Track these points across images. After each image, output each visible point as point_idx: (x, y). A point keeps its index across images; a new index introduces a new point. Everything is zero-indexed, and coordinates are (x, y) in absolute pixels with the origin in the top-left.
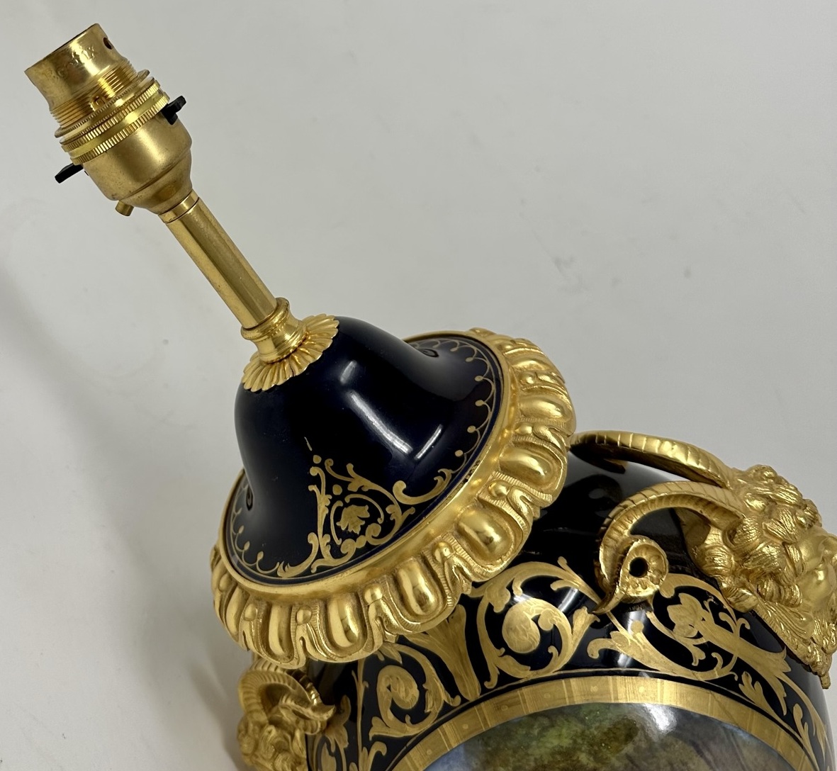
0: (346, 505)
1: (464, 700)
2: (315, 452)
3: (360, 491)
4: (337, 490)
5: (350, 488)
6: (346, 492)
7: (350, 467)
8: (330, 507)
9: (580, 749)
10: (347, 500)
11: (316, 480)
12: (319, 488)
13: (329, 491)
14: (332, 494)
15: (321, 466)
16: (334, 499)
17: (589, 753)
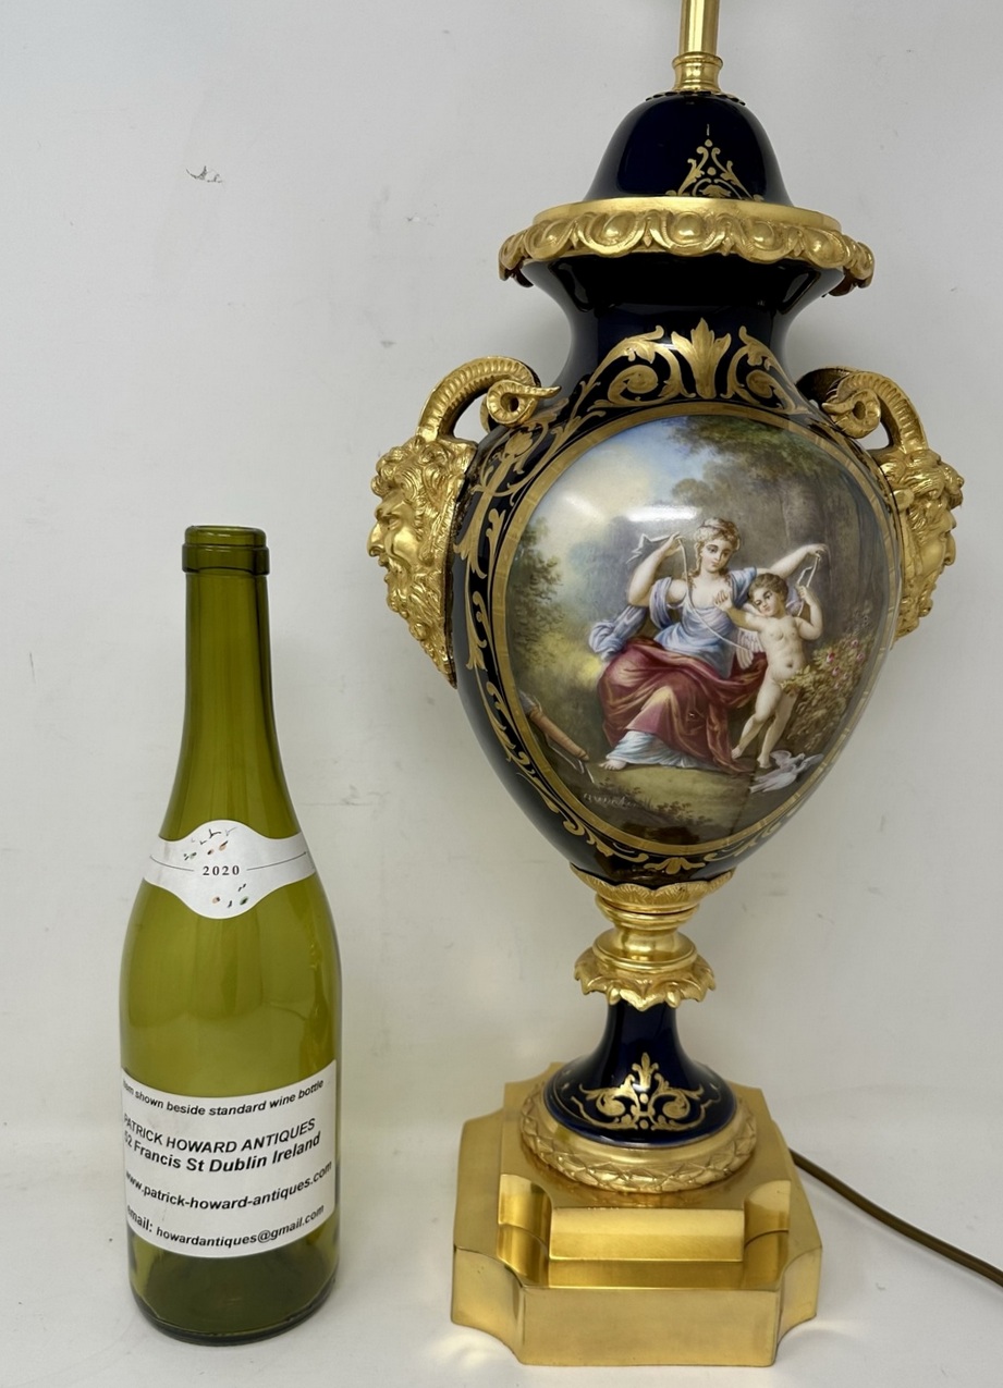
0: (713, 183)
2: (710, 138)
3: (729, 181)
4: (712, 171)
5: (722, 175)
6: (718, 176)
7: (730, 164)
8: (698, 180)
9: (784, 449)
10: (716, 181)
11: (699, 158)
12: (698, 164)
13: (705, 169)
14: (706, 172)
15: (710, 150)
16: (706, 176)
17: (789, 455)
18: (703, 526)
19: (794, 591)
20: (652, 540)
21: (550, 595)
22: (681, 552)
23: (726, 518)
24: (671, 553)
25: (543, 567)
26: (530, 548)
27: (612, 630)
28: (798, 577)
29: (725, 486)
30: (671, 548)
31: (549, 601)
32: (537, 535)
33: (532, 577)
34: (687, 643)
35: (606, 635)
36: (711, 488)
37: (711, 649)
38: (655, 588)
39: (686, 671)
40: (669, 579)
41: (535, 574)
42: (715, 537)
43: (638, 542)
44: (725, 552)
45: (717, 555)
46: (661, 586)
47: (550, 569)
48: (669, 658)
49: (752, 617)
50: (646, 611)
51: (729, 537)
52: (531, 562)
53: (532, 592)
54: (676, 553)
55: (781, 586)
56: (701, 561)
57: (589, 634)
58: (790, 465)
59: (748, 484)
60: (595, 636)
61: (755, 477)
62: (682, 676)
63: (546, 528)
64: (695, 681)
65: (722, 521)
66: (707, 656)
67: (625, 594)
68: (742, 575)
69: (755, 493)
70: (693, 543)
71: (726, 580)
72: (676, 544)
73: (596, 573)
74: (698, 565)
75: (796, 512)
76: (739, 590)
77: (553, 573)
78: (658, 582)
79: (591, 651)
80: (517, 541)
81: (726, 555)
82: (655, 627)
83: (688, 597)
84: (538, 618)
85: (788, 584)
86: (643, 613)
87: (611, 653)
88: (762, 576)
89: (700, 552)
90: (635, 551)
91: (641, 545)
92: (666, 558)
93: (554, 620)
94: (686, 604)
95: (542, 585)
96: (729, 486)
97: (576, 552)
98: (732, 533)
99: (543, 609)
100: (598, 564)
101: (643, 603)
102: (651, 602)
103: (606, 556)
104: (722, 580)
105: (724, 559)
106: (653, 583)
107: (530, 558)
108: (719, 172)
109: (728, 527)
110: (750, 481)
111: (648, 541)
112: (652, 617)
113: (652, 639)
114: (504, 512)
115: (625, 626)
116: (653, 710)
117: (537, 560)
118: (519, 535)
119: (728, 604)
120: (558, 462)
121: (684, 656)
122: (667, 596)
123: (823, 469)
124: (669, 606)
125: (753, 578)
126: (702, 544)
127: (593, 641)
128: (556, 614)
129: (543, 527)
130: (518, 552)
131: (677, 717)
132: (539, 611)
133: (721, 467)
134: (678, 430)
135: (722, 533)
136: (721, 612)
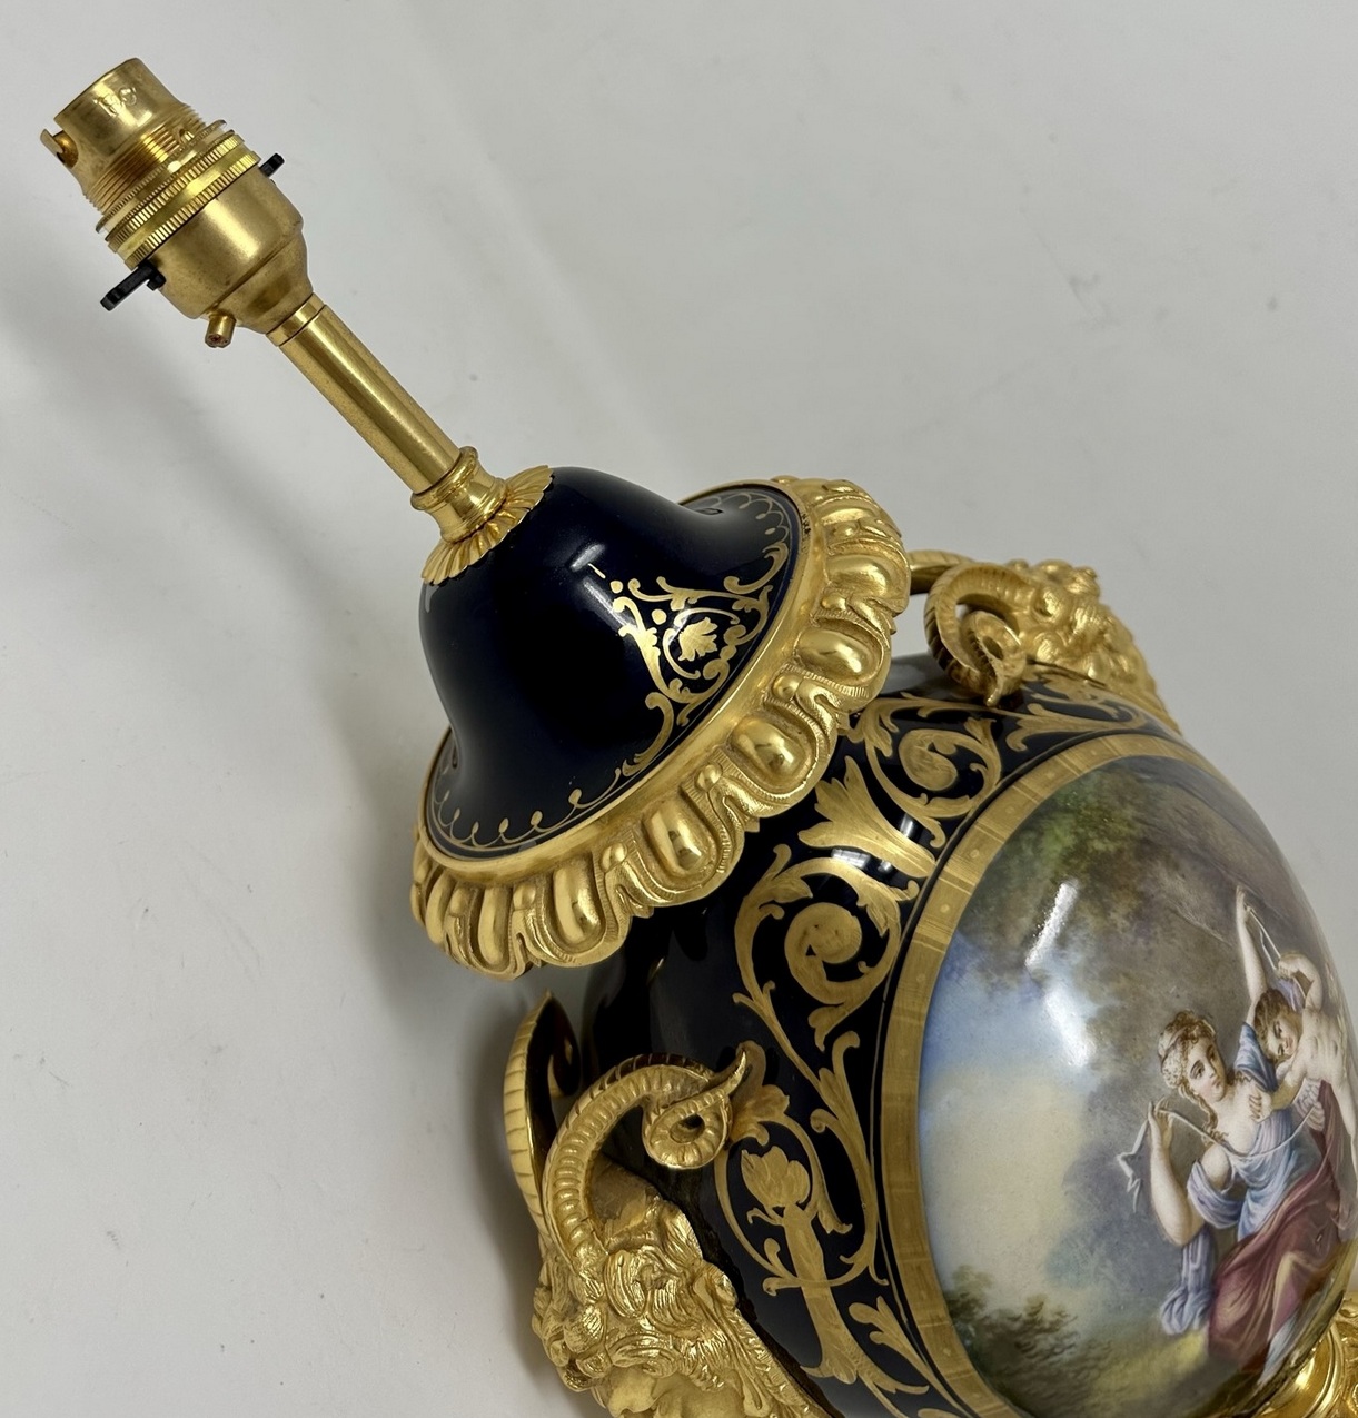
0: (681, 631)
1: (920, 882)
3: (689, 606)
4: (659, 617)
5: (674, 607)
6: (672, 615)
7: (661, 582)
8: (659, 645)
9: (1089, 839)
10: (678, 623)
11: (627, 618)
12: (634, 626)
13: (649, 623)
14: (654, 625)
15: (626, 593)
16: (661, 631)
17: (1101, 838)
18: (1163, 1061)
19: (1282, 982)
20: (1133, 1152)
21: (1067, 1342)
22: (1176, 1121)
23: (1167, 1016)
24: (1168, 1134)
25: (1026, 1323)
26: (977, 1317)
27: (1185, 1293)
28: (1269, 964)
29: (1124, 982)
30: (1162, 1132)
31: (1073, 1350)
32: (974, 1293)
33: (1018, 1345)
34: (1271, 1194)
35: (1183, 1305)
36: (1117, 1003)
37: (1292, 1164)
38: (1192, 1196)
39: (1289, 1218)
40: (1196, 1164)
41: (1021, 1339)
42: (1185, 1053)
43: (1122, 1174)
44: (1210, 1056)
45: (1208, 1070)
46: (1197, 1184)
47: (1039, 1316)
48: (1266, 1233)
49: (1289, 1073)
50: (1207, 1229)
51: (1194, 1032)
52: (999, 1330)
53: (1034, 1361)
54: (1173, 1127)
55: (1273, 1000)
56: (1203, 1101)
57: (1160, 1326)
58: (1120, 851)
59: (1133, 943)
60: (1170, 1320)
61: (1128, 924)
62: (1290, 1226)
63: (979, 1276)
64: (1303, 1211)
65: (1170, 1027)
66: (1295, 1174)
67: (1167, 1244)
68: (1244, 1056)
69: (1153, 945)
70: (1177, 1094)
71: (1242, 1081)
72: (1162, 1120)
73: (1109, 1263)
74: (1205, 1110)
75: (1193, 900)
76: (1259, 1071)
77: (1047, 1316)
78: (1189, 1183)
79: (1177, 1337)
80: (948, 1322)
81: (1213, 1056)
82: (1228, 1230)
83: (1232, 1156)
84: (1071, 1375)
85: (1274, 987)
86: (1205, 1235)
87: (1203, 1313)
88: (1256, 1021)
89: (1190, 1093)
90: (1129, 1188)
91: (1128, 1172)
92: (1170, 1148)
93: (1098, 1359)
94: (1238, 1165)
95: (1045, 1342)
96: (1126, 975)
97: (1058, 1267)
98: (1191, 1024)
99: (1070, 1363)
100: (1101, 1250)
101: (1196, 1227)
102: (1203, 1214)
103: (1102, 1232)
104: (1238, 1086)
105: (1217, 1064)
106: (1185, 1193)
107: (991, 1327)
108: (665, 606)
109: (1183, 1026)
110: (1130, 937)
111: (1133, 1157)
112: (1217, 1226)
113: (1236, 1245)
114: (880, 1300)
115: (1197, 1271)
116: (1285, 1291)
117: (1008, 1323)
118: (942, 1312)
119: (1266, 1100)
120: (893, 1176)
121: (1277, 1210)
122: (1212, 1185)
123: (1131, 803)
124: (1224, 1192)
125: (1254, 1037)
126: (1184, 1082)
127: (1169, 1326)
128: (1094, 1353)
129: (972, 1278)
130: (963, 1335)
131: (1308, 1262)
132: (1065, 1369)
133: (1090, 961)
134: (982, 968)
135: (1185, 1039)
136: (1269, 1118)
